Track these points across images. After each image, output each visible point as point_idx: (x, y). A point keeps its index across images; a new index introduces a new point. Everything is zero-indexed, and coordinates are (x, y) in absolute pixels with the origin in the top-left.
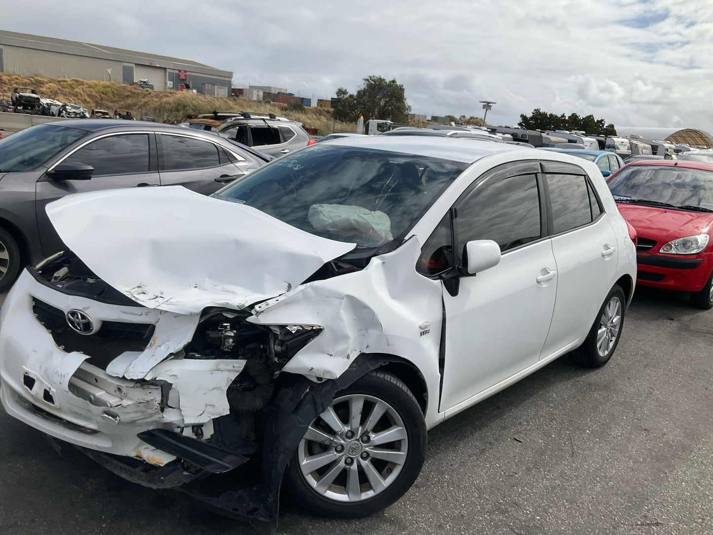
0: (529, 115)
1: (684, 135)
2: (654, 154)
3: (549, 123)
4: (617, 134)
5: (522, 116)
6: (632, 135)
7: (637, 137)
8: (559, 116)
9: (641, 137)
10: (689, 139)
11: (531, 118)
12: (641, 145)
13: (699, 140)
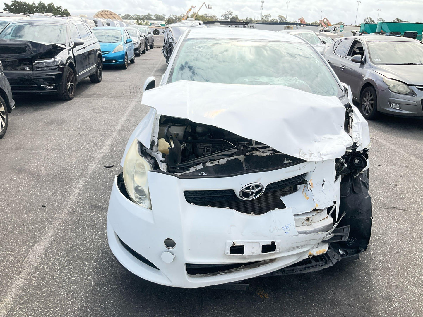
0: (10, 3)
1: (102, 14)
2: (97, 26)
3: (25, 9)
4: (71, 15)
5: (5, 4)
6: (81, 15)
7: (84, 16)
8: (31, 4)
9: (86, 16)
10: (105, 16)
11: (12, 5)
12: (88, 21)
13: (110, 16)
